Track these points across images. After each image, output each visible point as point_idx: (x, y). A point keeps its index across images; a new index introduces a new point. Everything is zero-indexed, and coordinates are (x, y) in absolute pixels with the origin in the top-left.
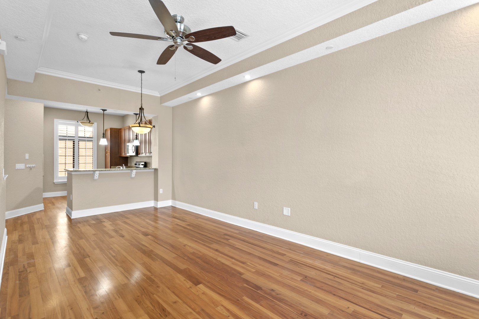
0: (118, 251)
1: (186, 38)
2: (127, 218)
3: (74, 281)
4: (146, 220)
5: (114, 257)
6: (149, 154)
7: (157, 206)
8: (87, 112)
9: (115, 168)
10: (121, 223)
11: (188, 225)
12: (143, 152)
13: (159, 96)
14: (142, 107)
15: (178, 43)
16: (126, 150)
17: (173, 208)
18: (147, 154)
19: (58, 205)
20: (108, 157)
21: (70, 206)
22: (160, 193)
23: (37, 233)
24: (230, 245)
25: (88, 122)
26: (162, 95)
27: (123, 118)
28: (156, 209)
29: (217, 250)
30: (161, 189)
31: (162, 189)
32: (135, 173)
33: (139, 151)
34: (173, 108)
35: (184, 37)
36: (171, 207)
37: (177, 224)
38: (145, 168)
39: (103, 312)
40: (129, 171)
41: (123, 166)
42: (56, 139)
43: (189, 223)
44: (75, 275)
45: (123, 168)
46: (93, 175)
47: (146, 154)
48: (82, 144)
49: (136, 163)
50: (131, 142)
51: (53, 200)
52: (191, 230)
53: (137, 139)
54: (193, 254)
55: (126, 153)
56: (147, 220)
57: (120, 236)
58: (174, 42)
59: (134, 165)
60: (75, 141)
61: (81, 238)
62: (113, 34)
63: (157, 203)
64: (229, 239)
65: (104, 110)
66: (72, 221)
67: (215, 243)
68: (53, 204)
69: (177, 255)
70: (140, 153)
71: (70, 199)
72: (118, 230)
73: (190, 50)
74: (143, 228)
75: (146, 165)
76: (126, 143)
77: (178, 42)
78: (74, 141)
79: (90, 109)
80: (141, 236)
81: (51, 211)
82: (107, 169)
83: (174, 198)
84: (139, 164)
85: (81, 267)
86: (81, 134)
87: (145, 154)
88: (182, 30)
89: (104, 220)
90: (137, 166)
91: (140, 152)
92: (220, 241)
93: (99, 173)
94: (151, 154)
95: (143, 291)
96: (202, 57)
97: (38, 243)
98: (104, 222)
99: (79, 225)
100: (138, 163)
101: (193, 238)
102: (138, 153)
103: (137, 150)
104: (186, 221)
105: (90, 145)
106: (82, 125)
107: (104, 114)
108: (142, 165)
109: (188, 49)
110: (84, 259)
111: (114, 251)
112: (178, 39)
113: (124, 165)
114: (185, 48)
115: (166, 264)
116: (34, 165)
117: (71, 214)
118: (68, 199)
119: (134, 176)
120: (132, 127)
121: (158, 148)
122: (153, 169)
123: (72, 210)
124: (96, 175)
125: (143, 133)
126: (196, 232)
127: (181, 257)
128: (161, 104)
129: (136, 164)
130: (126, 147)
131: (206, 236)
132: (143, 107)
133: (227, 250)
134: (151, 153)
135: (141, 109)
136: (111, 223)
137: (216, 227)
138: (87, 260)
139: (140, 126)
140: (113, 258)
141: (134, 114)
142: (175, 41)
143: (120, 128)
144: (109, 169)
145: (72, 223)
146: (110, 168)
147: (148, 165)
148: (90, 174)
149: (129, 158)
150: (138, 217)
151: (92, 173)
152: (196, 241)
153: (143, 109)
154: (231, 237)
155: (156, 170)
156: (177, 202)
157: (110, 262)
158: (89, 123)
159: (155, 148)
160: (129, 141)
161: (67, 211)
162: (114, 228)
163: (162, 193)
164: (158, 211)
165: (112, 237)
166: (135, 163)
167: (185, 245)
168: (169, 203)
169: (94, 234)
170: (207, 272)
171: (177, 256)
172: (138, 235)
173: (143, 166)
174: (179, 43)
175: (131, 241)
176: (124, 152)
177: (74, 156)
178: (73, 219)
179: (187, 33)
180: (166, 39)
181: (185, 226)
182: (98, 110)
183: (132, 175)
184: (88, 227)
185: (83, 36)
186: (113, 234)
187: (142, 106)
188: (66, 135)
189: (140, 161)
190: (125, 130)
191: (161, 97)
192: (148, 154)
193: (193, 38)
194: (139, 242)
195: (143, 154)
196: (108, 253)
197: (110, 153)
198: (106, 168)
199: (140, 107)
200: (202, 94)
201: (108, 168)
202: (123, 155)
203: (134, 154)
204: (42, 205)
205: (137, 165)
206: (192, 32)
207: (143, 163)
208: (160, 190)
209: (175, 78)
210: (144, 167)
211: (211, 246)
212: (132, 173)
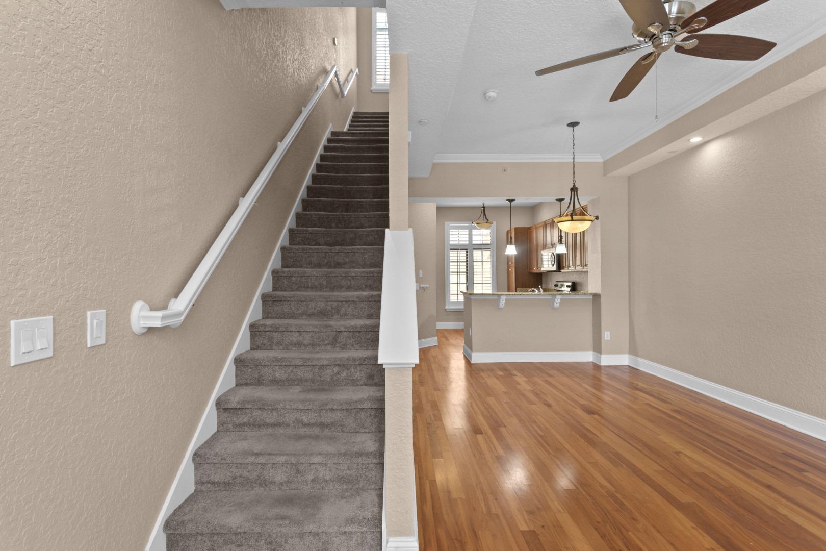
0: (546, 428)
1: (683, 28)
2: (550, 376)
3: (492, 458)
4: (583, 385)
5: (542, 437)
6: (582, 268)
7: (600, 363)
8: (484, 207)
9: (527, 291)
10: (542, 382)
11: (676, 411)
12: (571, 264)
13: (601, 160)
14: (574, 186)
15: (664, 45)
16: (540, 262)
17: (633, 371)
18: (577, 268)
19: (452, 341)
20: (512, 274)
21: (469, 345)
22: (606, 339)
23: (436, 376)
24: (810, 486)
25: (486, 221)
26: (608, 157)
27: (533, 209)
28: (597, 367)
29: (769, 487)
30: (608, 331)
31: (609, 333)
32: (559, 301)
33: (563, 264)
34: (630, 178)
35: (678, 28)
36: (627, 368)
37: (648, 404)
38: (573, 293)
39: (543, 525)
40: (550, 297)
41: (539, 288)
42: (447, 248)
43: (676, 408)
44: (491, 448)
45: (539, 291)
46: (498, 301)
47: (575, 269)
48: (477, 255)
49: (557, 283)
50: (548, 248)
51: (446, 334)
52: (686, 424)
53: (561, 242)
54: (703, 476)
55: (539, 266)
56: (586, 386)
57: (544, 404)
58: (654, 47)
59: (553, 287)
60: (469, 249)
61: (489, 395)
62: (541, 73)
63: (601, 357)
64: (804, 471)
65: (511, 201)
66: (473, 366)
67: (760, 467)
68: (447, 339)
69: (662, 467)
70: (564, 267)
71: (469, 334)
72: (539, 393)
73: (689, 50)
74: (581, 397)
75: (574, 287)
76: (539, 250)
77: (664, 42)
78: (467, 252)
79: (489, 202)
80: (579, 412)
81: (446, 348)
82: (511, 293)
83: (633, 351)
84: (562, 286)
85: (496, 439)
86: (476, 241)
87: (573, 268)
88: (673, 16)
89: (515, 373)
90: (558, 288)
91: (565, 265)
92: (774, 467)
93: (506, 299)
94: (585, 268)
95: (605, 516)
96: (719, 54)
97: (439, 390)
98: (516, 375)
99: (482, 374)
100: (559, 284)
101: (695, 442)
102: (562, 267)
103: (559, 260)
104: (670, 403)
105: (487, 254)
106: (478, 226)
107: (511, 208)
108: (568, 286)
109: (686, 48)
110: (499, 428)
111: (539, 427)
112: (664, 36)
113: (540, 286)
114: (679, 49)
115: (642, 479)
116: (427, 285)
117: (470, 357)
118: (465, 334)
119: (558, 305)
120: (558, 222)
121: (600, 257)
122: (591, 294)
123: (471, 350)
124: (501, 301)
125: (578, 231)
126: (699, 431)
127: (673, 475)
128: (605, 174)
129: (556, 286)
130: (540, 257)
131: (728, 445)
132: (576, 186)
133: (801, 494)
134: (586, 265)
135: (574, 190)
136: (526, 379)
137: (753, 430)
138: (503, 429)
139: (572, 220)
140: (540, 438)
141: (557, 200)
142: (657, 43)
143: (529, 226)
144: (514, 293)
145: (472, 369)
146: (516, 291)
147: (579, 288)
148: (494, 299)
149: (543, 274)
150: (567, 376)
151: (496, 298)
152: (704, 450)
153: (577, 189)
154: (810, 466)
155: (596, 297)
156: (641, 360)
157: (537, 445)
158: (487, 223)
159: (594, 257)
160: (545, 247)
161: (465, 351)
162: (532, 389)
163: (609, 339)
164: (602, 372)
165: (532, 403)
166: (555, 283)
167: (678, 453)
168: (624, 360)
169: (505, 393)
170: (751, 530)
171: (662, 469)
172: (575, 410)
173: (569, 289)
174: (666, 44)
175: (564, 417)
176: (537, 265)
177: (467, 273)
178: (474, 364)
179: (687, 15)
180: (637, 45)
181: (668, 412)
182: (502, 201)
183: (555, 303)
184: (495, 380)
185: (492, 94)
186: (532, 397)
187: (574, 184)
188: (457, 243)
189: (563, 281)
190: (537, 228)
191: (605, 163)
192: (579, 269)
193: (703, 21)
194: (579, 423)
195: (569, 268)
196: (531, 428)
197: (515, 268)
198: (509, 291)
199: (572, 186)
200: (703, 138)
201: (512, 291)
202: (535, 270)
203: (554, 268)
204: (436, 338)
205: (559, 286)
206: (698, 9)
207: (570, 284)
208: (606, 333)
209: (656, 116)
210: (571, 291)
211: (751, 472)
212: (554, 301)
